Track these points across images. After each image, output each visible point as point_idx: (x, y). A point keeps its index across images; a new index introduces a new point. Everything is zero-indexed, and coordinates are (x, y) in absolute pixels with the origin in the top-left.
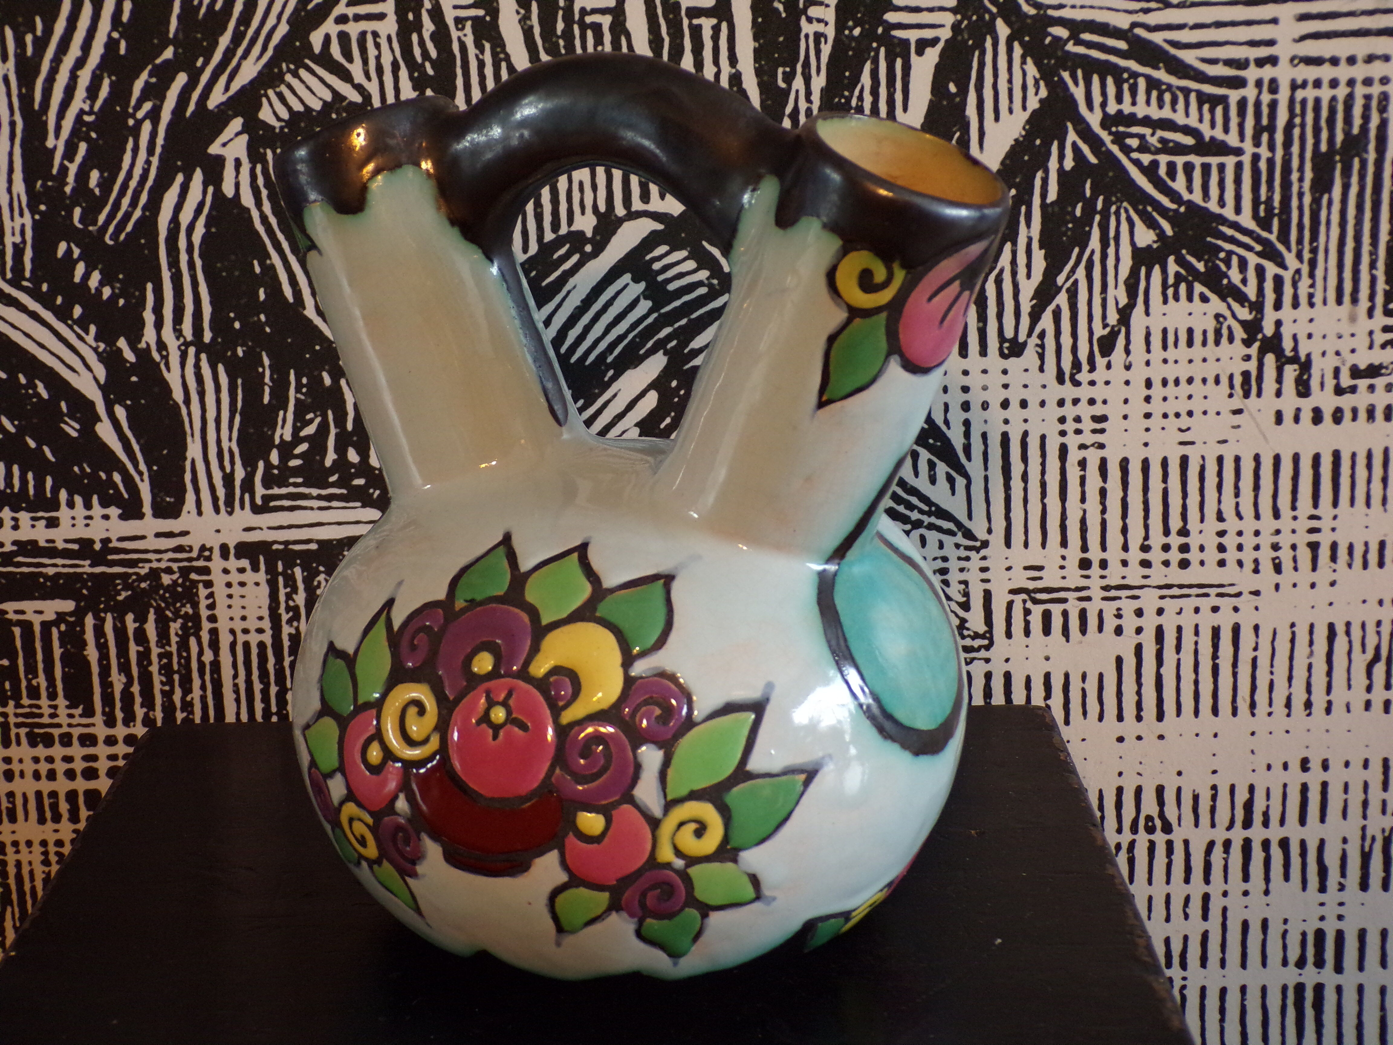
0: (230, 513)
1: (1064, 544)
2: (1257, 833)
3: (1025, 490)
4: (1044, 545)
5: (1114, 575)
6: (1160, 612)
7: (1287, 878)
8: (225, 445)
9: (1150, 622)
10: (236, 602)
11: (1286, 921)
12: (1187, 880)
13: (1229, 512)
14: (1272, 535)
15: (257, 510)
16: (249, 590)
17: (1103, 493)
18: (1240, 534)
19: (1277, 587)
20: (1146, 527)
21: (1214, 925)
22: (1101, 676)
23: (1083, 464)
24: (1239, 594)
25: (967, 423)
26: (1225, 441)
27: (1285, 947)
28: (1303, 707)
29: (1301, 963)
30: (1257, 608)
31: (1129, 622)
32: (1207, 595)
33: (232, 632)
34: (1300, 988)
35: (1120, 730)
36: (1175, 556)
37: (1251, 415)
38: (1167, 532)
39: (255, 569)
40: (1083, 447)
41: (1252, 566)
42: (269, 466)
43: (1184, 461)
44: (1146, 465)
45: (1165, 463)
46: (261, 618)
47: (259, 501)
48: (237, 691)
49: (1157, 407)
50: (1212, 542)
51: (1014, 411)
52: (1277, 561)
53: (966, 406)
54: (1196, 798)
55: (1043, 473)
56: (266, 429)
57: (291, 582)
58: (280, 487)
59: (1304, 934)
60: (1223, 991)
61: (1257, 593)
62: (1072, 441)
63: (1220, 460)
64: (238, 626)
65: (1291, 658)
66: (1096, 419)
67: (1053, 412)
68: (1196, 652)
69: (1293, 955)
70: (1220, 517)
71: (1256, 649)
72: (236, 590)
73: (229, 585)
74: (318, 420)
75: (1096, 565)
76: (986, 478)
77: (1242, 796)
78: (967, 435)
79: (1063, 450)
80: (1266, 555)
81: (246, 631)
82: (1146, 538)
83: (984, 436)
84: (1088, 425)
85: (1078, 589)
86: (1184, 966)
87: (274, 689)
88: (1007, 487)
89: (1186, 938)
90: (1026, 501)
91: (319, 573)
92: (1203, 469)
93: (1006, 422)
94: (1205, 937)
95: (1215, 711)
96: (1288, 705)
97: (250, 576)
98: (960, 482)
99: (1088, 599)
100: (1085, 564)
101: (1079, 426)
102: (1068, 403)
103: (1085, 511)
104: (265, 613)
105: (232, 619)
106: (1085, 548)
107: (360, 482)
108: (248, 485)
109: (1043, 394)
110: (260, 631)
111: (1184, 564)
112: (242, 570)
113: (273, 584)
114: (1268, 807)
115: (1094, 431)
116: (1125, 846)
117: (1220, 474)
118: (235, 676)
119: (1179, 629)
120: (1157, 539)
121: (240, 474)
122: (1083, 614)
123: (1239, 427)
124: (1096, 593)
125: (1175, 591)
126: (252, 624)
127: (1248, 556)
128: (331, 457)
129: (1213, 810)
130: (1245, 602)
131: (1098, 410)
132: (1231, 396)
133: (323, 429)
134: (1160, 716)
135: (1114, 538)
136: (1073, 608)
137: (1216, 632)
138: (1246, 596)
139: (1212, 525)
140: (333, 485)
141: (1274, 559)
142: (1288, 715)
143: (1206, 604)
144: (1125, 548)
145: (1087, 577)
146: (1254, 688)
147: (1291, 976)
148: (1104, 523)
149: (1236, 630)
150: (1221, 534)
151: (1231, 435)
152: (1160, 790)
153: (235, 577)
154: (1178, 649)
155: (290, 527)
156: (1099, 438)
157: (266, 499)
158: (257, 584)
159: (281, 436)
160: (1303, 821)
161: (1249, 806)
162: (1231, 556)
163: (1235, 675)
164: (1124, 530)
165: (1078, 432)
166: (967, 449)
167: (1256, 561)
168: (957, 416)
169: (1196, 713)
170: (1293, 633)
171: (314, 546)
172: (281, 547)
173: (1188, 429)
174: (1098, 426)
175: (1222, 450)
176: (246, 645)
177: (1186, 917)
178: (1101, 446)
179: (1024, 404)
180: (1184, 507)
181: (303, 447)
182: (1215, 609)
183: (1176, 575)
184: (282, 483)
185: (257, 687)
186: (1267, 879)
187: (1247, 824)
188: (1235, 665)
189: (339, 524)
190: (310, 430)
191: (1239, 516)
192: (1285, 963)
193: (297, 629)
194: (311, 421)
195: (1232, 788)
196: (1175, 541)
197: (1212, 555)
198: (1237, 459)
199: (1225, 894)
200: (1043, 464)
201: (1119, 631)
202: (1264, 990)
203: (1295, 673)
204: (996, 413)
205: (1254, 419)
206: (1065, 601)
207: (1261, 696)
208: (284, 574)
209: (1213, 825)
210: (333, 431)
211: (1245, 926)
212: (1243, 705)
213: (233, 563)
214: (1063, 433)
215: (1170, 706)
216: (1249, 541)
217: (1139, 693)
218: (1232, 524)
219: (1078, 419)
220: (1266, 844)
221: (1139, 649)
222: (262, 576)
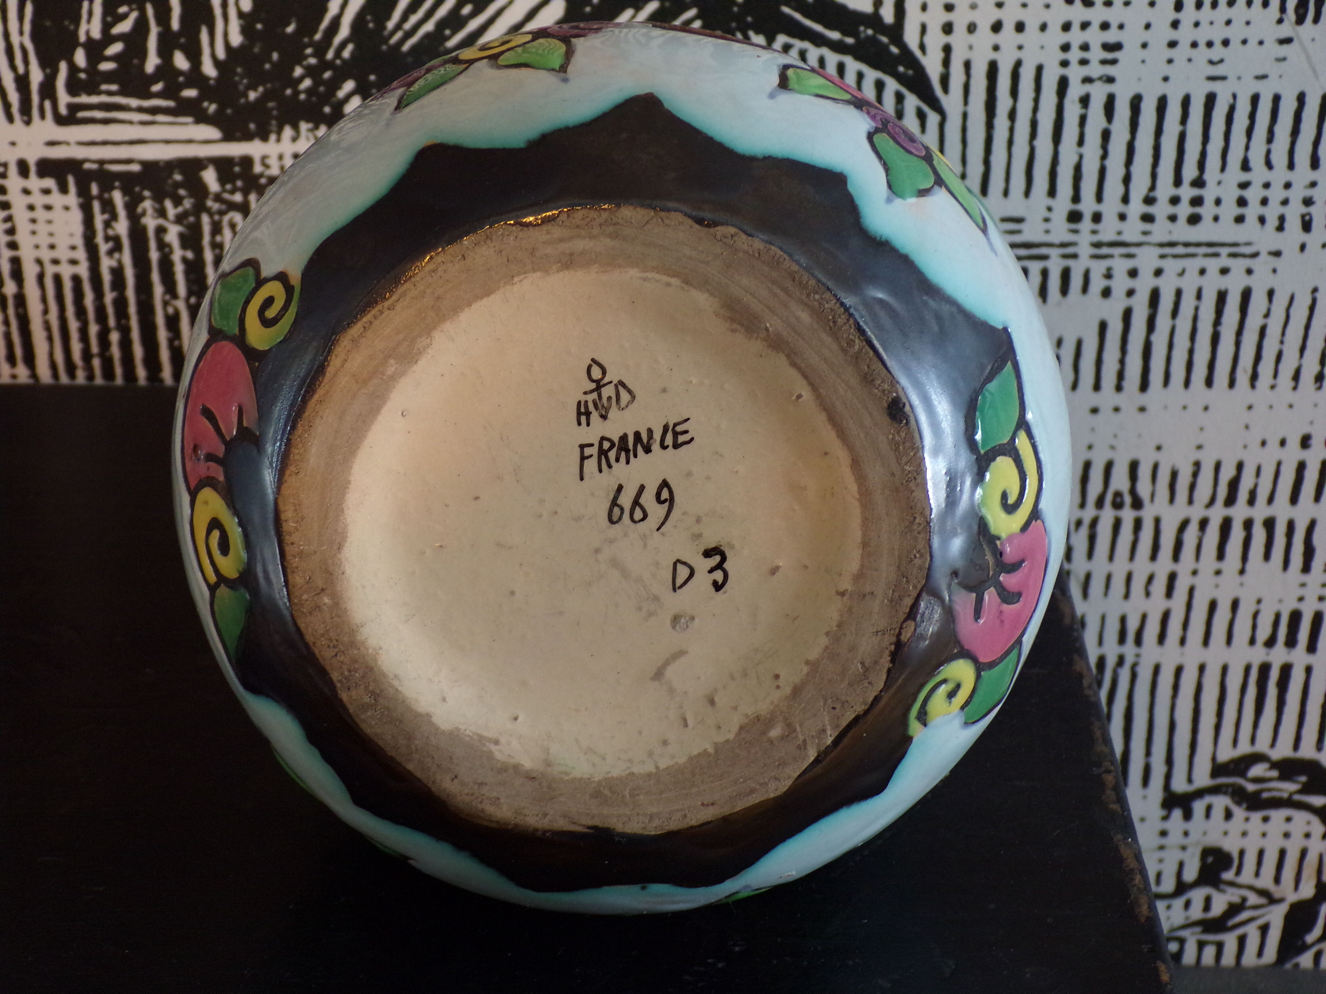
0: (28, 123)
1: (1052, 192)
2: (1239, 512)
3: (1012, 130)
4: (1027, 193)
5: (1108, 231)
6: (1158, 272)
7: (1267, 556)
8: (15, 39)
9: (1144, 284)
10: (42, 228)
11: (1259, 601)
12: (1154, 557)
13: (1257, 159)
14: (1306, 187)
15: (60, 121)
16: (57, 214)
17: (1106, 135)
18: (1267, 186)
19: (1303, 247)
20: (1154, 176)
21: (1178, 604)
22: (1079, 344)
23: (1085, 101)
24: (1255, 255)
25: (947, 49)
26: (1264, 77)
27: (1254, 627)
28: (1313, 380)
29: (1270, 643)
30: (1274, 271)
31: (1120, 283)
32: (1216, 255)
33: (39, 262)
34: (1265, 669)
35: (1095, 399)
36: (1184, 210)
37: (1301, 43)
38: (1178, 182)
39: (64, 189)
40: (1087, 80)
41: (1276, 223)
42: (73, 69)
43: (1211, 100)
44: (1162, 104)
45: (1186, 102)
46: (73, 248)
47: (63, 111)
48: (47, 327)
49: (1185, 34)
50: (1230, 194)
51: (1008, 34)
52: (1307, 218)
53: (948, 28)
54: (1174, 475)
55: (1035, 110)
56: (66, 23)
57: (108, 206)
58: (90, 93)
59: (1278, 617)
60: (1179, 671)
61: (1277, 254)
62: (1075, 73)
63: (1255, 99)
64: (46, 255)
65: (1307, 327)
66: (1108, 47)
67: (1056, 37)
68: (1195, 319)
69: (1263, 633)
70: (1245, 166)
71: (1267, 315)
72: (40, 214)
73: (31, 208)
74: (134, 15)
75: (1087, 217)
76: (965, 116)
77: (1227, 473)
78: (946, 63)
79: (1063, 85)
80: (1294, 213)
81: (56, 262)
82: (1153, 188)
83: (967, 65)
84: (1096, 54)
85: (1063, 245)
86: (1138, 641)
87: (94, 329)
88: (990, 126)
89: (1144, 618)
90: (1010, 142)
91: (142, 199)
92: (1232, 110)
93: (996, 48)
94: (1166, 617)
95: (1209, 382)
96: (1296, 377)
97: (56, 199)
98: (933, 118)
99: (1074, 256)
100: (1074, 217)
101: (1085, 55)
102: (1076, 27)
103: (1081, 157)
104: (79, 241)
105: (37, 247)
106: (1076, 198)
107: (190, 93)
108: (48, 90)
109: (1046, 16)
110: (74, 262)
111: (1194, 220)
112: (47, 192)
113: (86, 209)
114: (1256, 486)
115: (1104, 62)
116: (1087, 522)
117: (1252, 117)
118: (46, 312)
119: (1179, 293)
120: (1165, 189)
121: (36, 76)
122: (1066, 275)
123: (1284, 59)
124: (1085, 250)
125: (1180, 250)
126: (63, 254)
127: (1272, 213)
128: (152, 62)
129: (1192, 487)
130: (1262, 265)
131: (1112, 36)
132: (1280, 21)
133: (141, 27)
134: (1144, 386)
135: (1113, 187)
136: (1055, 267)
137: (1222, 297)
138: (1264, 256)
139: (1234, 174)
140: (157, 95)
141: (1303, 217)
142: (1295, 388)
143: (1213, 265)
144: (1126, 199)
145: (1076, 232)
146: (1258, 358)
147: (1258, 655)
148: (1102, 172)
149: (1246, 295)
150: (1244, 186)
151: (1273, 70)
152: (1134, 467)
153: (38, 199)
154: (1175, 313)
155: (105, 143)
156: (1109, 70)
157: (73, 108)
158: (67, 208)
159: (88, 33)
160: (1294, 499)
161: (1234, 485)
162: (1253, 211)
163: (1238, 344)
164: (1127, 180)
165: (1084, 62)
166: (945, 81)
167: (1282, 219)
168: (935, 40)
169: (1187, 383)
170: (1314, 301)
171: (136, 168)
172: (94, 166)
173: (1221, 61)
174: (1109, 56)
175: (1259, 87)
176: (58, 279)
177: (1148, 594)
178: (1110, 80)
179: (1020, 27)
180: (1203, 155)
181: (116, 48)
182: (1224, 271)
183: (1183, 231)
184: (93, 89)
185: (74, 325)
186: (1245, 558)
187: (1230, 501)
188: (1239, 332)
189: (167, 142)
190: (124, 27)
191: (1269, 164)
192: (1252, 641)
193: (120, 262)
194: (125, 16)
195: (1218, 467)
196: (1186, 192)
197: (1230, 209)
198: (1277, 99)
199: (1195, 573)
200: (1036, 100)
201: (1106, 293)
202: (1225, 670)
203: (1309, 343)
204: (984, 36)
205: (1305, 50)
206: (1044, 258)
207: (1266, 368)
208: (100, 197)
209: (1191, 501)
210: (154, 31)
211: (1213, 606)
212: (1243, 377)
213: (35, 183)
214: (1065, 64)
215: (1156, 375)
216: (1276, 194)
217: (1122, 362)
218: (1259, 173)
219: (1085, 47)
220: (1248, 524)
221: (1127, 315)
222: (72, 199)
